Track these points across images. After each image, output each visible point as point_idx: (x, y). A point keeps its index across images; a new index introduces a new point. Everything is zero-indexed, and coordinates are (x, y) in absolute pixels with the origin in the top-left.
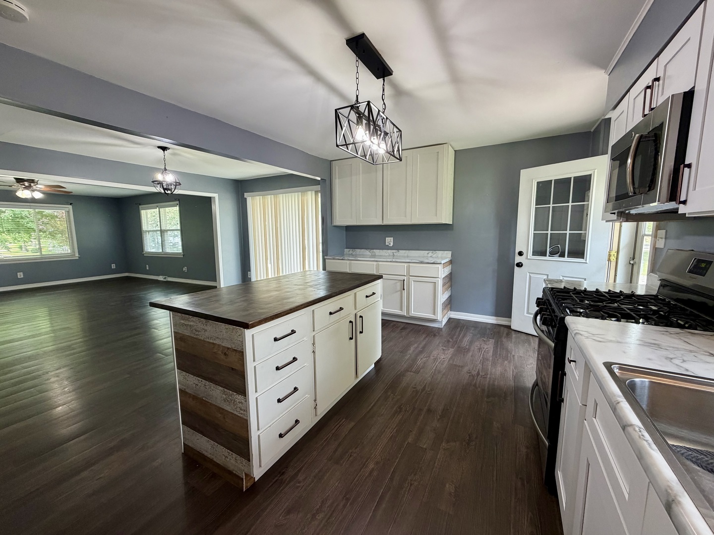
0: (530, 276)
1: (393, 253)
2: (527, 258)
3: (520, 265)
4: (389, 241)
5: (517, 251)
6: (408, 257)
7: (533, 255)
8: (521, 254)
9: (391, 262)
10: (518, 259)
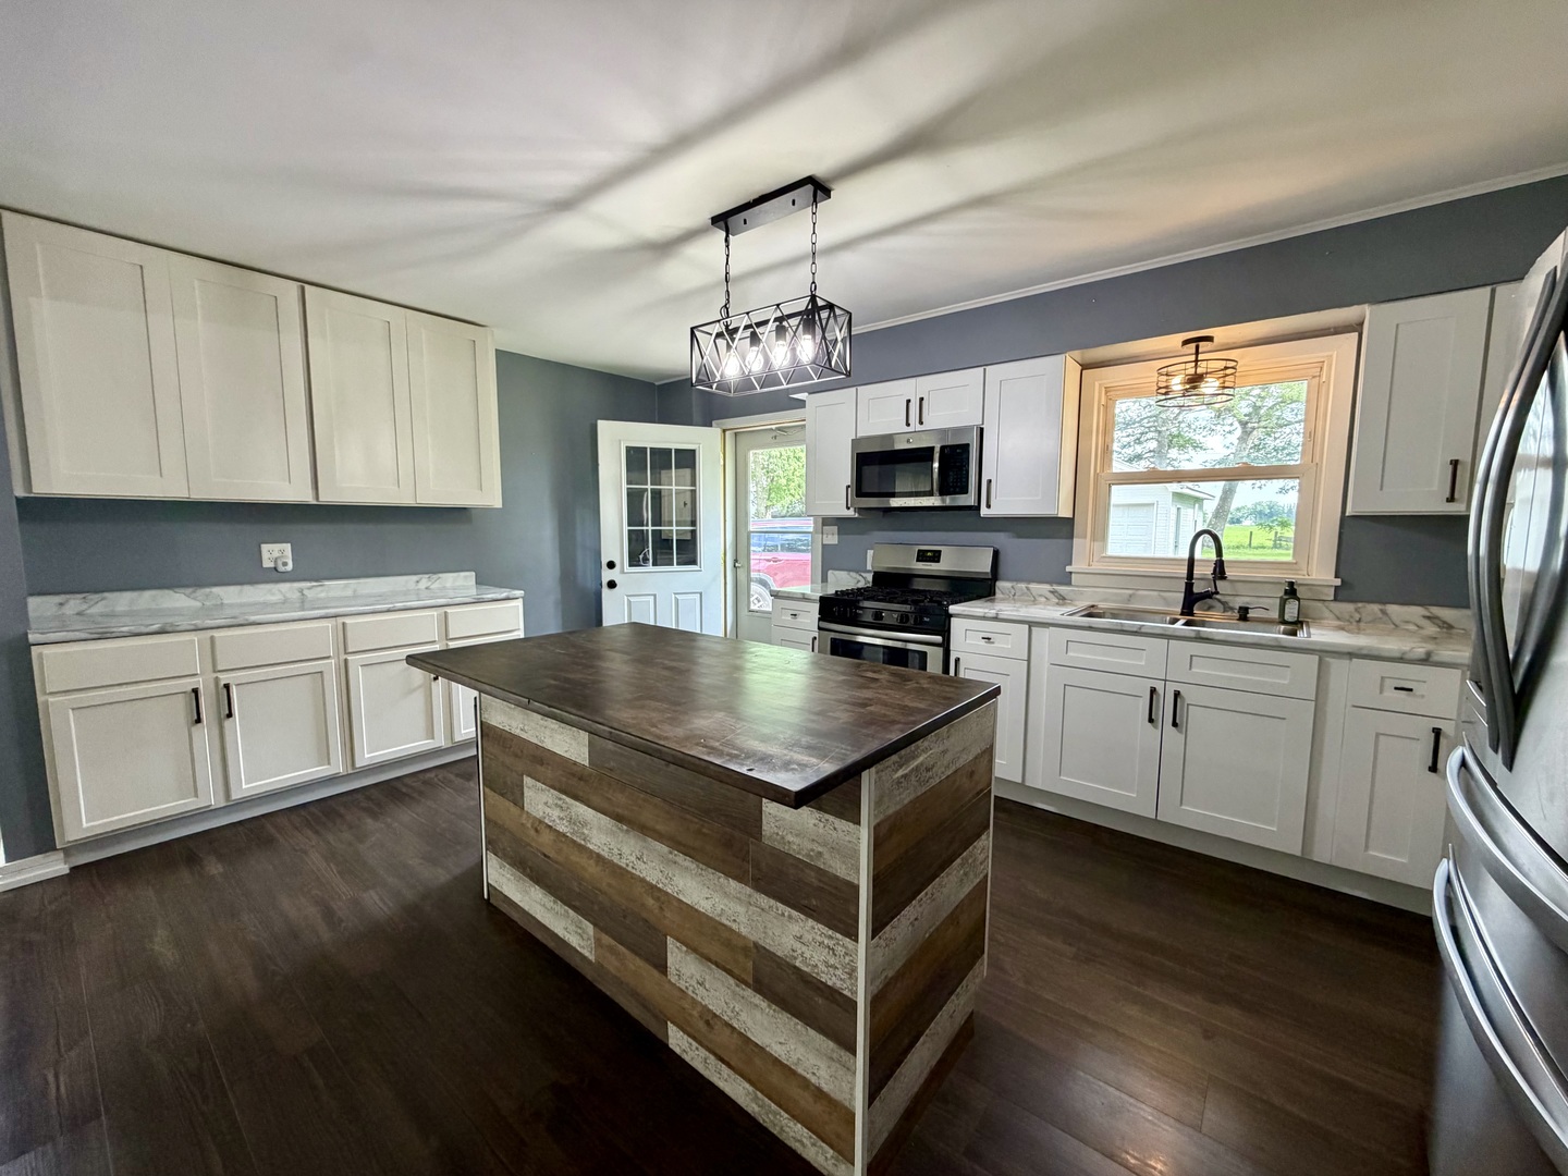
0: (629, 602)
1: (301, 591)
2: (622, 572)
3: (612, 585)
4: (276, 554)
5: (604, 562)
6: (355, 596)
7: (630, 566)
8: (611, 565)
9: (388, 611)
10: (607, 575)
